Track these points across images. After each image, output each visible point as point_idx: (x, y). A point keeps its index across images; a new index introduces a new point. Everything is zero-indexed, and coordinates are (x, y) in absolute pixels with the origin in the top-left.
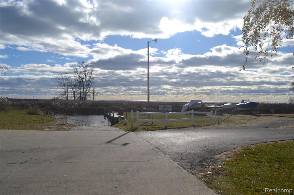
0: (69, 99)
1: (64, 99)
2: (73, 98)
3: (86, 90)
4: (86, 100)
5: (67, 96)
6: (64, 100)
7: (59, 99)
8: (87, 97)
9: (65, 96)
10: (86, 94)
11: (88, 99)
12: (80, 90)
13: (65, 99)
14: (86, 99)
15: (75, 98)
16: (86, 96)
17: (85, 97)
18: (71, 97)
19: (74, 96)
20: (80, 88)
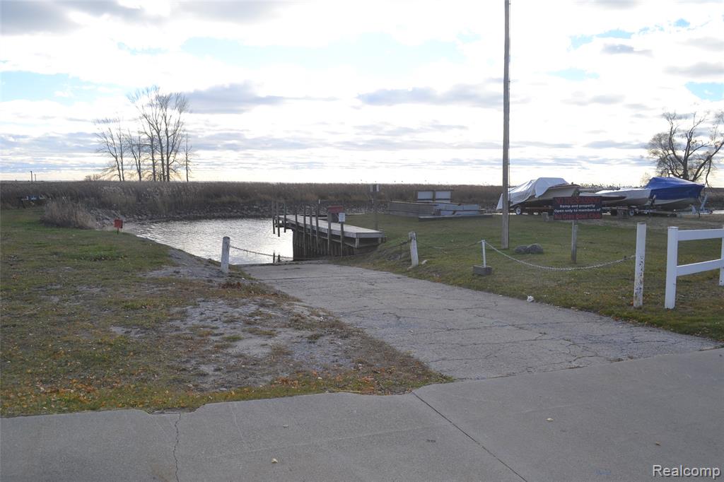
0: (127, 178)
1: (113, 179)
2: (136, 178)
3: (168, 158)
4: (168, 180)
5: (121, 171)
6: (115, 182)
7: (101, 178)
8: (172, 174)
9: (117, 172)
10: (167, 167)
11: (174, 178)
12: (153, 157)
13: (116, 179)
14: (168, 178)
15: (140, 177)
16: (168, 172)
17: (166, 174)
18: (132, 175)
19: (139, 171)
20: (153, 153)
